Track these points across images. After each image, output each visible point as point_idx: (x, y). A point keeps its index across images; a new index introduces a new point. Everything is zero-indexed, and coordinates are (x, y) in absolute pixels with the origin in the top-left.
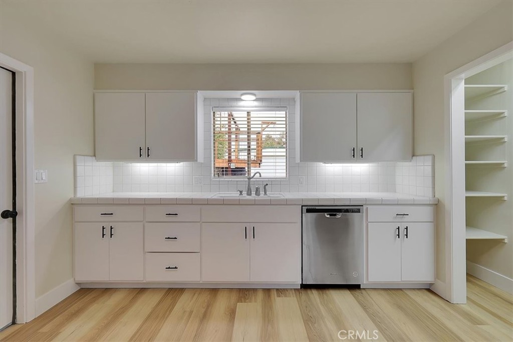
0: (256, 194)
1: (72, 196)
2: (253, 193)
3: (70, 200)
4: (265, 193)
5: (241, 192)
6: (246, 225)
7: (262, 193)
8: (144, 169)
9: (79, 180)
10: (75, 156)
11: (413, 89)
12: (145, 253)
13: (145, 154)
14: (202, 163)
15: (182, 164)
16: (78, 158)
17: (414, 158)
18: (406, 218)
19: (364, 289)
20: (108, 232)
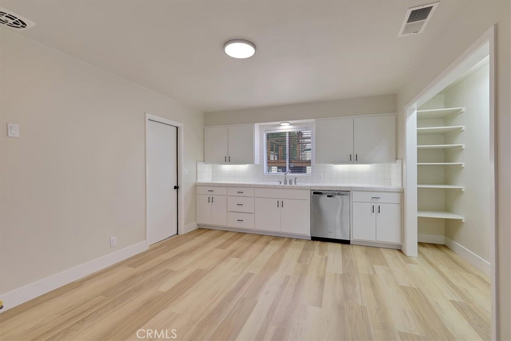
0: (290, 184)
1: (195, 181)
2: (288, 183)
3: (195, 183)
4: (295, 184)
5: (281, 182)
6: (278, 200)
7: (293, 183)
8: (227, 168)
9: (198, 174)
10: (196, 162)
11: (396, 112)
12: (227, 211)
13: (228, 160)
14: (258, 165)
15: (247, 165)
16: (198, 162)
17: (397, 160)
18: (379, 200)
19: (352, 245)
20: (211, 200)
